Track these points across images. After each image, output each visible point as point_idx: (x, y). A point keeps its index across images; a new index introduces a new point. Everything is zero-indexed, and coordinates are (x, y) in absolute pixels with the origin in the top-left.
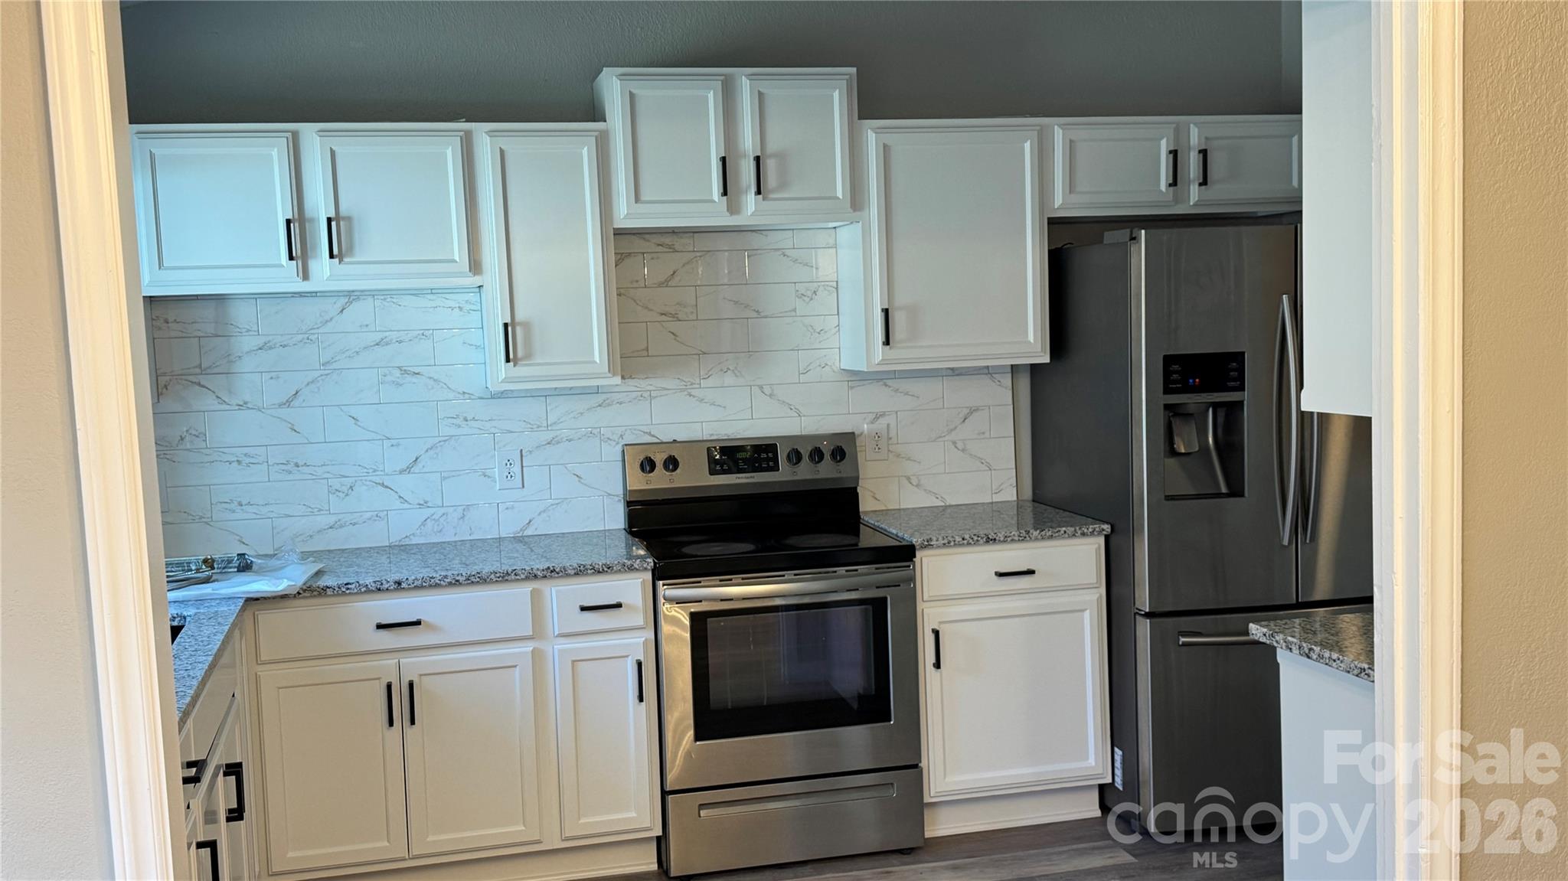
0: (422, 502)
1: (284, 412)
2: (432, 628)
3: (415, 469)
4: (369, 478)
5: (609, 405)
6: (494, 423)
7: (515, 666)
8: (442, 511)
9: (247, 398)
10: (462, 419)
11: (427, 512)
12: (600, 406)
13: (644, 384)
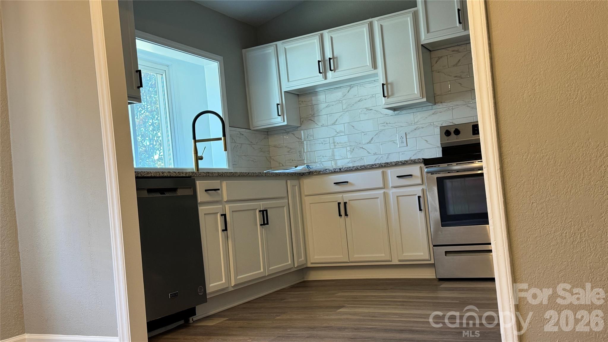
0: (374, 153)
1: (333, 127)
2: (352, 184)
3: (372, 142)
4: (358, 146)
5: (436, 113)
6: (396, 124)
7: (378, 198)
8: (381, 156)
9: (324, 123)
10: (386, 123)
11: (376, 156)
12: (433, 114)
13: (449, 104)
